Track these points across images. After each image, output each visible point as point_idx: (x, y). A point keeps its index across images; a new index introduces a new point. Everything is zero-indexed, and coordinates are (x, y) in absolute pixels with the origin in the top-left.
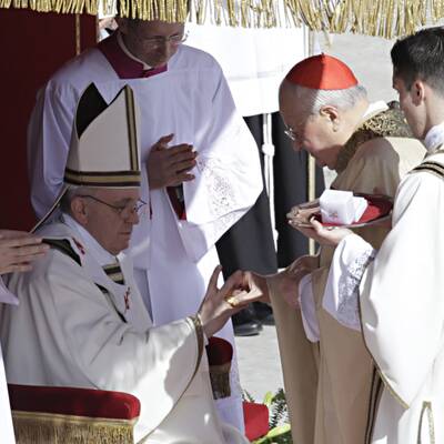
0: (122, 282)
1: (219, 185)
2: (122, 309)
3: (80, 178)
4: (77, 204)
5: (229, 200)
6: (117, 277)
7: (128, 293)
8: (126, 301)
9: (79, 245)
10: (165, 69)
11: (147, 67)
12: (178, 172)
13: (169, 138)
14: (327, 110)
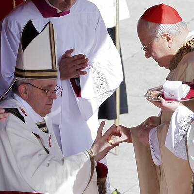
0: (47, 132)
1: (99, 77)
2: (47, 147)
3: (24, 74)
4: (22, 88)
5: (105, 86)
6: (44, 129)
7: (50, 138)
8: (49, 142)
9: (23, 111)
10: (69, 12)
11: (59, 11)
12: (77, 70)
13: (72, 51)
14: (165, 35)
